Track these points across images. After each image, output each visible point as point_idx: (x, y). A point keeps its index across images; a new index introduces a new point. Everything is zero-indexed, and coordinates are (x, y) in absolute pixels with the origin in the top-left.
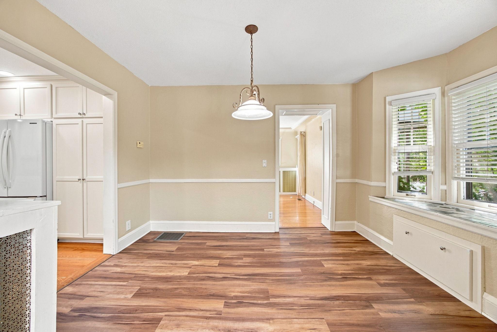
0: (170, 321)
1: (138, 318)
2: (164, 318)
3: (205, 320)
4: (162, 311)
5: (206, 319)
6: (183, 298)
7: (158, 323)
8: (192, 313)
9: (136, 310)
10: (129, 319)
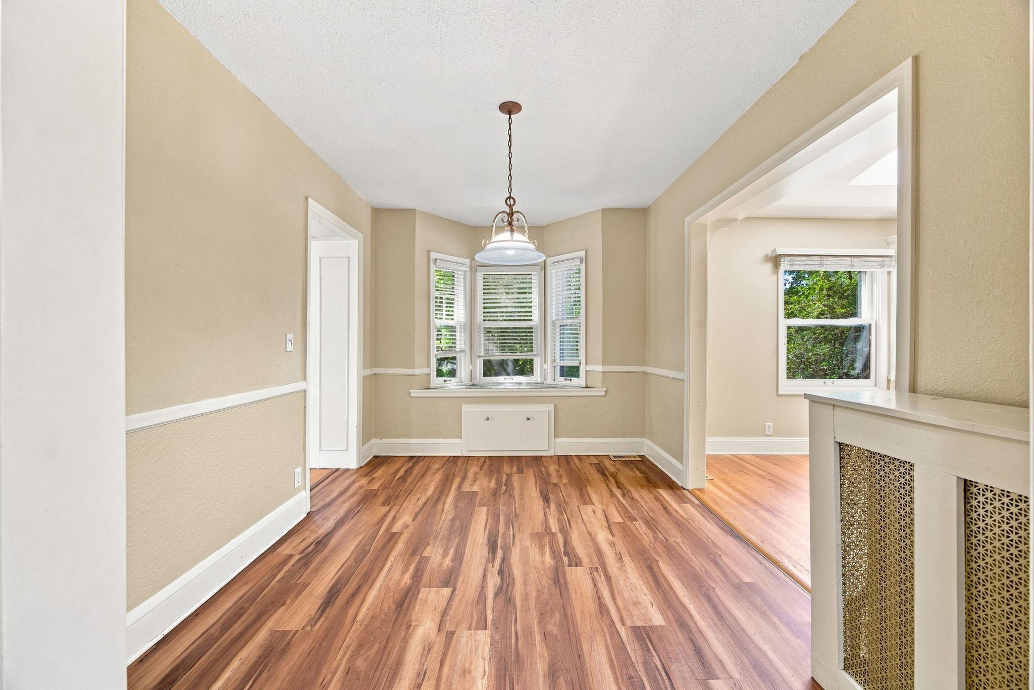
0: (632, 615)
1: (646, 664)
2: (629, 623)
3: (613, 580)
4: (615, 633)
5: (610, 579)
6: (573, 615)
7: (642, 628)
8: (606, 594)
9: (631, 678)
10: (656, 677)
